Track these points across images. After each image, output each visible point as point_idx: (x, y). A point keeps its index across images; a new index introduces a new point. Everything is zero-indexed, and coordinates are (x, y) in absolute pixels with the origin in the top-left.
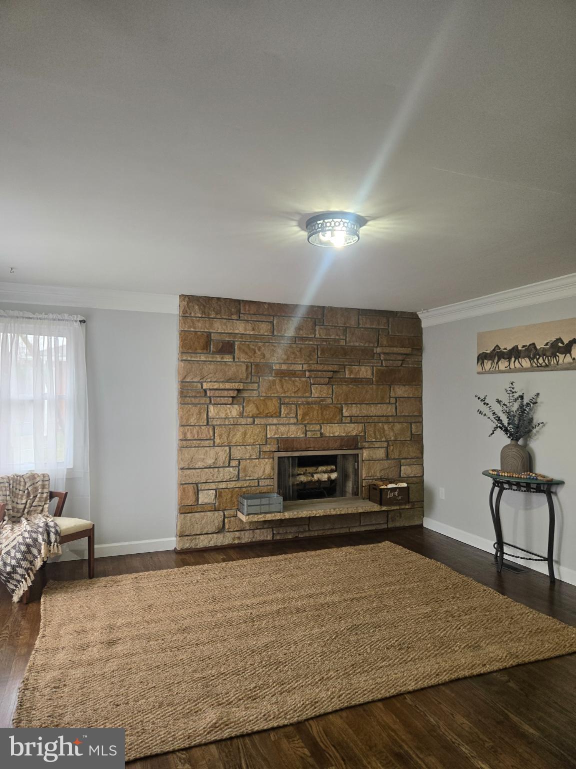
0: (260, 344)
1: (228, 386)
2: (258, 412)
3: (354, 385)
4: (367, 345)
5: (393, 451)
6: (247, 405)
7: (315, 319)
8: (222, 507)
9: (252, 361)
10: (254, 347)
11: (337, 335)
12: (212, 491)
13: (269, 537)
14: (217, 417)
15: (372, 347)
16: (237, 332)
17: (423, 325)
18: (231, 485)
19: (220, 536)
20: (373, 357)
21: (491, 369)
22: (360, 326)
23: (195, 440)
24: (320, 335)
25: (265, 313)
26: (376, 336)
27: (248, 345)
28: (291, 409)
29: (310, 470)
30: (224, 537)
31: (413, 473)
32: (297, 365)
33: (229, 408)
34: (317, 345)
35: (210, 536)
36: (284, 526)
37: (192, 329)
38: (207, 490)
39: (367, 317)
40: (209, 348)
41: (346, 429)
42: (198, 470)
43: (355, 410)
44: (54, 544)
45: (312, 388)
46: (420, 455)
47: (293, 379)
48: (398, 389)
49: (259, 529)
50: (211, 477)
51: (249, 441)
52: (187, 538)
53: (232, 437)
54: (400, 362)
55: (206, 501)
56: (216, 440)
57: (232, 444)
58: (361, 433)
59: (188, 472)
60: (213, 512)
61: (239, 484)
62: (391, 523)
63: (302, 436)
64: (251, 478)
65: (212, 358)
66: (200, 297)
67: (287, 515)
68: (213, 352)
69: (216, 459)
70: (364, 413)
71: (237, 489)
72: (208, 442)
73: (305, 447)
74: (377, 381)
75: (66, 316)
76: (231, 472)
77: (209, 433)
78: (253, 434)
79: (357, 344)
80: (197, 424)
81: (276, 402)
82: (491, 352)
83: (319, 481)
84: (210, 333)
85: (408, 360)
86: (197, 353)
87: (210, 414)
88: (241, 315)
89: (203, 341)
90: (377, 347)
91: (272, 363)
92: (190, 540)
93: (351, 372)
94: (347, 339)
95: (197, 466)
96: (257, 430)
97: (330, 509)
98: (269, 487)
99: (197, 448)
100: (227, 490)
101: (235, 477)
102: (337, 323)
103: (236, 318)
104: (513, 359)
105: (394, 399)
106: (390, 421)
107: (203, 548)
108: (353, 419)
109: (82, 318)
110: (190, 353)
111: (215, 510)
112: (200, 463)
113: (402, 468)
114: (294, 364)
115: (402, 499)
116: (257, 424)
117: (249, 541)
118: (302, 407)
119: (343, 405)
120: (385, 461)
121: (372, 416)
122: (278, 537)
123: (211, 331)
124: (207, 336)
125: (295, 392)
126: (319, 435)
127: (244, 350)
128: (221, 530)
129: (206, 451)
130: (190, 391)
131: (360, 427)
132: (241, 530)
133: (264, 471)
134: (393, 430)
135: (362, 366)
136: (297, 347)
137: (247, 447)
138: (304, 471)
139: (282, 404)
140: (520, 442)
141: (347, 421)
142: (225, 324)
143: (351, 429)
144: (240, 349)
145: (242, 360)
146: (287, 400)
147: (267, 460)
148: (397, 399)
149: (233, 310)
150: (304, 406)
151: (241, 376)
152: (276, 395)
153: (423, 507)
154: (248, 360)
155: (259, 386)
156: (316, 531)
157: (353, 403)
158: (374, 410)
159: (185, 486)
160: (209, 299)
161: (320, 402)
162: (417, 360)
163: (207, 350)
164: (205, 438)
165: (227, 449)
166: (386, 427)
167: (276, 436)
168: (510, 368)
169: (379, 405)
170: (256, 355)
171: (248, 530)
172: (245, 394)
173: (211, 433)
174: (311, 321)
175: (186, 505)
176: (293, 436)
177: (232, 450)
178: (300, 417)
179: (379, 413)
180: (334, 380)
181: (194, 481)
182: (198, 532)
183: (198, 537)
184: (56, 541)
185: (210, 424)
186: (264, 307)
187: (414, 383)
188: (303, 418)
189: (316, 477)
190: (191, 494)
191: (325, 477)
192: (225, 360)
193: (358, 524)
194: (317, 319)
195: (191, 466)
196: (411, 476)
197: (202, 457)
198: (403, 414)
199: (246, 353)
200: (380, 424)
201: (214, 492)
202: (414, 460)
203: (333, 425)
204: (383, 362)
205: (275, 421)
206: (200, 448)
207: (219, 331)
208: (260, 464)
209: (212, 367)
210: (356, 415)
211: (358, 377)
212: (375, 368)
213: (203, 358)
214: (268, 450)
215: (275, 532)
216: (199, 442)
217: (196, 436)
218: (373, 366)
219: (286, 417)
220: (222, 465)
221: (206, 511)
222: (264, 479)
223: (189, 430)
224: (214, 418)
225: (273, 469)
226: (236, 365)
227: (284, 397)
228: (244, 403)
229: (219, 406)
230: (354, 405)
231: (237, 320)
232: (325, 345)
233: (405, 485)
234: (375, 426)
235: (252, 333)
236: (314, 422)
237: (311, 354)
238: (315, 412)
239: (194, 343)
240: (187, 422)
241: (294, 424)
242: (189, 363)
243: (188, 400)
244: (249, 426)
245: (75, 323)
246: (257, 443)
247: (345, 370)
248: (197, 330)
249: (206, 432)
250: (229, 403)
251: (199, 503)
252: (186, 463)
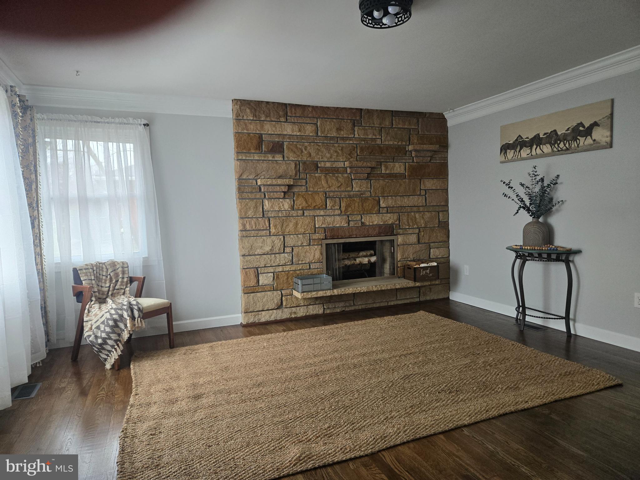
0: (306, 144)
1: (280, 181)
2: (307, 205)
3: (389, 180)
4: (400, 143)
5: (423, 236)
6: (297, 200)
7: (354, 120)
8: (280, 287)
9: (300, 159)
10: (300, 147)
11: (374, 135)
12: (270, 274)
13: (321, 312)
14: (272, 210)
15: (404, 145)
16: (285, 133)
17: (449, 124)
18: (287, 268)
19: (279, 311)
20: (406, 154)
21: (514, 157)
22: (394, 126)
23: (253, 230)
24: (359, 135)
25: (310, 115)
26: (407, 136)
27: (296, 145)
28: (335, 202)
29: (352, 255)
30: (282, 312)
31: (441, 254)
32: (339, 163)
33: (282, 202)
34: (356, 144)
35: (271, 311)
36: (333, 302)
37: (245, 131)
38: (266, 273)
39: (399, 118)
40: (261, 148)
41: (383, 218)
42: (258, 256)
43: (390, 202)
44: (138, 319)
45: (353, 183)
46: (446, 239)
47: (336, 175)
48: (427, 183)
49: (311, 305)
50: (269, 262)
51: (300, 231)
52: (251, 314)
53: (286, 228)
54: (429, 159)
55: (266, 282)
56: (271, 230)
57: (286, 233)
58: (396, 221)
59: (249, 258)
60: (272, 292)
61: (293, 268)
62: (423, 297)
63: (345, 225)
64: (304, 262)
65: (265, 157)
66: (251, 101)
67: (336, 292)
68: (265, 151)
69: (273, 247)
70: (399, 204)
71: (291, 272)
72: (265, 232)
73: (349, 235)
74: (409, 176)
75: (131, 120)
76: (285, 258)
77: (265, 224)
78: (304, 223)
79: (391, 143)
80: (254, 217)
81: (323, 196)
82: (514, 142)
83: (361, 264)
84: (261, 135)
85: (436, 156)
86: (250, 153)
87: (265, 208)
88: (288, 118)
89: (255, 142)
90: (409, 145)
91: (318, 161)
92: (254, 315)
93: (387, 168)
94: (383, 139)
95: (256, 253)
96: (307, 220)
97: (372, 286)
98: (319, 269)
99: (255, 238)
100: (283, 273)
101: (290, 261)
102: (374, 124)
103: (284, 120)
104: (535, 146)
105: (424, 192)
106: (421, 210)
107: (265, 322)
108: (389, 209)
109: (146, 122)
110: (245, 153)
111: (274, 290)
112: (258, 250)
113: (432, 250)
114: (336, 161)
115: (433, 276)
116: (307, 216)
117: (304, 315)
118: (345, 199)
119: (380, 198)
120: (417, 245)
121: (406, 207)
122: (328, 311)
123: (262, 132)
124: (259, 137)
125: (338, 187)
126: (360, 225)
127: (292, 150)
128: (280, 306)
129: (264, 240)
130: (246, 187)
131: (396, 216)
132: (297, 306)
133: (314, 256)
134: (423, 218)
135: (396, 162)
136: (339, 146)
137: (299, 236)
138: (348, 256)
139: (327, 198)
140: (541, 220)
141: (384, 212)
142: (274, 126)
143: (388, 218)
144: (288, 148)
145: (291, 158)
146: (332, 194)
147: (316, 247)
148: (427, 191)
149: (281, 113)
150: (346, 199)
151: (291, 174)
152: (322, 190)
153: (449, 283)
154: (296, 159)
155: (306, 182)
156: (360, 305)
157: (388, 195)
158: (407, 201)
159: (247, 270)
160: (259, 103)
161: (360, 195)
162: (443, 156)
163: (259, 150)
164: (262, 229)
165: (282, 237)
166: (417, 215)
167: (323, 226)
168: (532, 155)
169: (411, 197)
170: (303, 154)
171: (302, 306)
172: (296, 190)
173: (267, 225)
174: (351, 122)
175: (249, 286)
176: (338, 225)
177: (285, 239)
178: (343, 209)
179: (411, 204)
180: (372, 175)
181: (255, 265)
182: (261, 309)
183: (260, 313)
184: (139, 317)
185: (265, 216)
186: (309, 110)
187: (441, 177)
188: (346, 209)
189: (358, 261)
190: (252, 277)
191: (365, 260)
192: (276, 159)
193: (395, 299)
194: (355, 120)
195: (251, 253)
196: (439, 257)
197: (261, 245)
198: (432, 204)
199: (295, 153)
200: (413, 214)
201: (272, 274)
202: (442, 244)
203: (372, 215)
204: (414, 158)
205: (322, 213)
206: (258, 237)
207: (269, 133)
208: (310, 250)
209: (265, 165)
210: (391, 206)
211: (393, 172)
212: (407, 163)
213: (256, 158)
214: (317, 238)
215: (325, 307)
216: (257, 232)
217: (254, 227)
218: (405, 163)
219: (331, 209)
220: (277, 252)
221: (266, 291)
222: (315, 263)
223: (248, 222)
224: (268, 211)
225: (322, 254)
226: (286, 163)
227: (329, 191)
228: (294, 197)
229: (273, 200)
230: (390, 197)
231: (285, 122)
232: (363, 144)
233: (435, 264)
234: (408, 215)
235: (298, 134)
236: (355, 213)
237: (351, 152)
238: (356, 204)
239: (247, 144)
240: (245, 215)
241: (339, 215)
242: (244, 162)
243: (245, 195)
244: (299, 217)
245: (139, 126)
246: (307, 232)
247: (381, 166)
248: (250, 132)
249: (264, 223)
250: (281, 197)
251: (260, 285)
252: (247, 251)
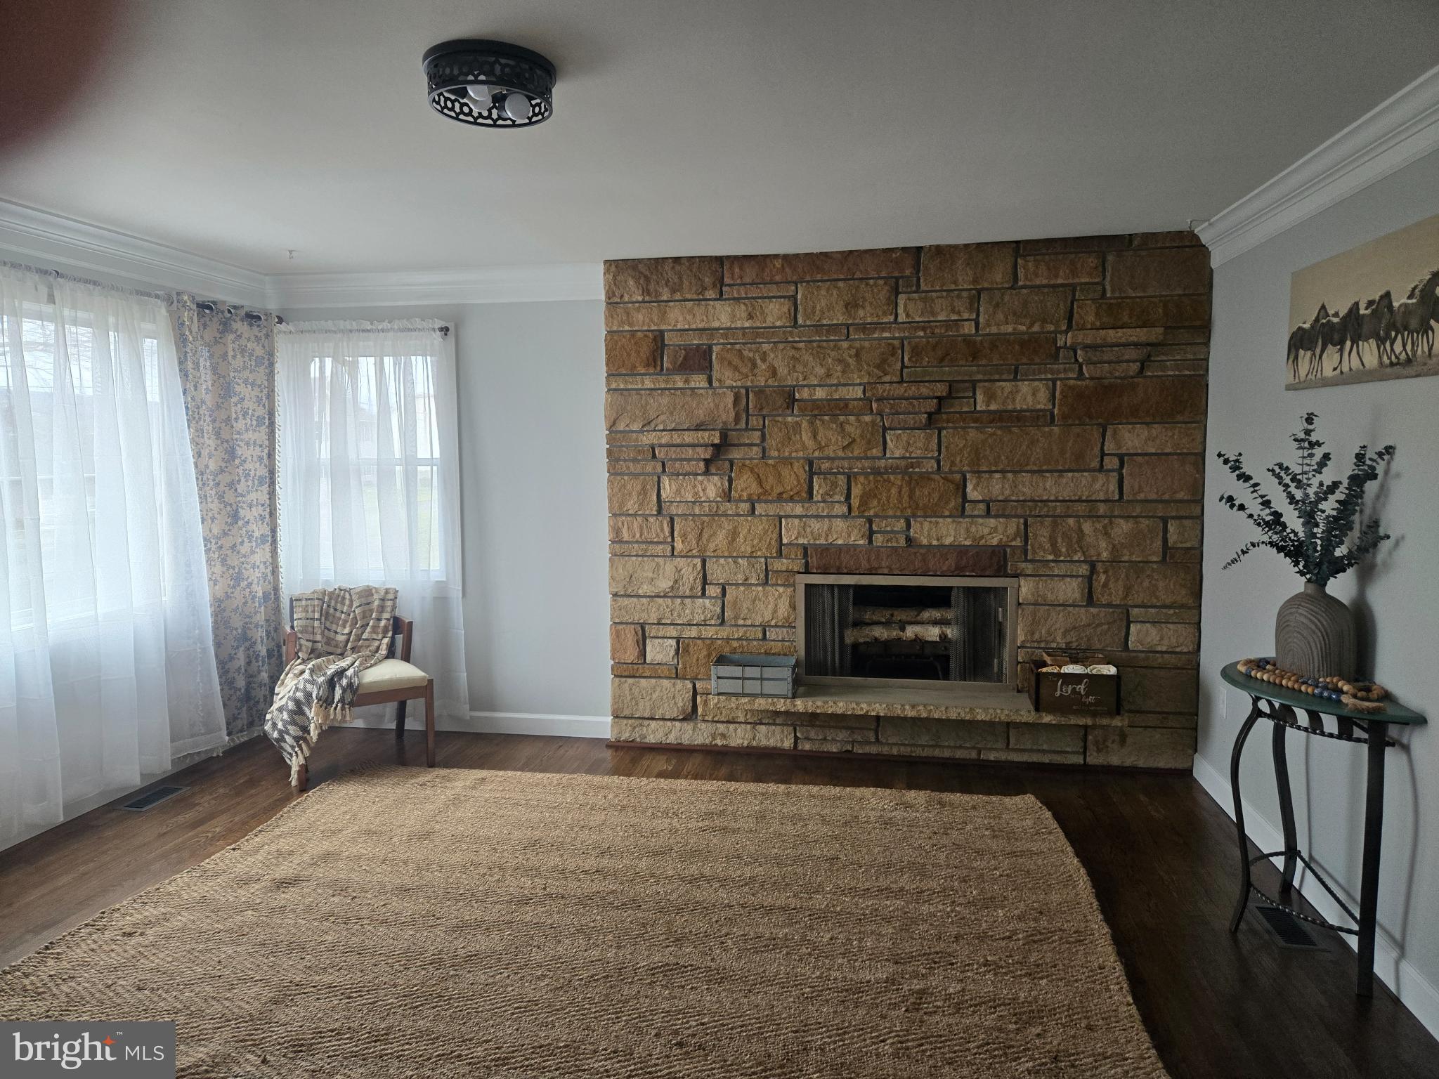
0: (766, 347)
1: (688, 437)
2: (760, 490)
3: (999, 428)
4: (1036, 328)
5: (1105, 585)
6: (738, 477)
7: (897, 279)
8: (690, 672)
9: (749, 384)
10: (751, 355)
11: (953, 311)
12: (670, 640)
13: (788, 743)
14: (678, 499)
15: (1051, 332)
16: (716, 324)
17: (1215, 263)
18: (709, 632)
19: (688, 727)
20: (1055, 357)
21: (1310, 376)
22: (1020, 283)
23: (637, 542)
24: (908, 316)
25: (778, 278)
26: (1062, 306)
27: (740, 351)
28: (834, 485)
29: (900, 615)
30: (694, 730)
31: (1166, 642)
32: (851, 388)
33: (701, 483)
34: (902, 339)
35: (669, 723)
36: (820, 726)
37: (627, 328)
38: (660, 638)
39: (1038, 257)
40: (659, 363)
41: (973, 529)
42: (644, 600)
43: (997, 487)
45: (888, 438)
47: (842, 418)
48: (1127, 435)
49: (763, 724)
50: (668, 614)
51: (743, 549)
52: (625, 721)
53: (708, 541)
54: (1135, 367)
55: (659, 658)
56: (676, 544)
57: (708, 554)
58: (1014, 539)
59: (626, 601)
60: (673, 681)
61: (724, 632)
62: (1095, 754)
63: (861, 542)
64: (749, 622)
65: (667, 382)
66: (640, 261)
68: (668, 370)
69: (676, 581)
70: (1024, 494)
71: (719, 642)
72: (661, 547)
73: (868, 566)
74: (1064, 417)
75: (418, 323)
76: (706, 607)
77: (662, 530)
78: (753, 533)
79: (1010, 329)
80: (639, 513)
81: (801, 470)
82: (1312, 327)
83: (917, 640)
84: (662, 332)
85: (1165, 358)
86: (636, 375)
87: (664, 495)
88: (724, 289)
89: (645, 350)
90: (1066, 332)
91: (794, 387)
92: (631, 726)
93: (990, 397)
94: (981, 320)
95: (641, 592)
96: (759, 526)
97: (903, 705)
98: (787, 644)
99: (640, 559)
100: (699, 642)
101: (715, 618)
102: (955, 283)
103: (713, 296)
104: (1348, 343)
105: (1116, 461)
106: (1101, 512)
107: (655, 744)
108: (990, 508)
109: (443, 324)
110: (625, 375)
111: (677, 677)
112: (646, 587)
113: (1133, 628)
114: (845, 385)
115: (1097, 703)
116: (761, 515)
117: (745, 745)
118: (862, 479)
119: (968, 476)
120: (1083, 610)
121: (1048, 501)
122: (807, 746)
123: (663, 327)
124: (655, 339)
125: (844, 448)
126: (903, 542)
127: (730, 363)
128: (691, 715)
129: (658, 564)
130: (624, 449)
131: (1013, 526)
132: (728, 722)
133: (775, 611)
134: (1106, 534)
135: (1025, 380)
136: (850, 347)
137: (740, 560)
138: (888, 616)
139: (815, 473)
141: (976, 513)
142: (690, 311)
143: (986, 531)
144: (721, 359)
145: (729, 382)
146: (826, 466)
147: (781, 589)
148: (1126, 458)
149: (707, 280)
150: (866, 478)
151: (724, 417)
152: (801, 454)
153: (1196, 729)
154: (739, 384)
155: (763, 436)
156: (893, 745)
157: (993, 469)
158: (1049, 487)
159: (621, 627)
160: (658, 262)
161: (907, 467)
162: (1190, 356)
163: (655, 367)
164: (655, 540)
165: (698, 562)
166: (1087, 527)
167: (801, 541)
168: (1342, 372)
169: (1070, 475)
170: (756, 371)
171: (741, 723)
172: (736, 454)
173: (667, 530)
174: (885, 283)
175: (623, 661)
176: (840, 542)
177: (707, 565)
178: (855, 502)
179: (1066, 494)
180: (944, 416)
181: (636, 618)
182: (647, 715)
183: (646, 723)
185: (664, 512)
186: (774, 265)
187: (1179, 418)
188: (864, 503)
189: (910, 632)
190: (629, 643)
191: (933, 633)
192: (692, 385)
193: (1000, 745)
194: (902, 277)
195: (630, 590)
196: (1159, 648)
197: (650, 575)
198: (1141, 496)
199: (736, 369)
200: (1071, 521)
201: (673, 642)
202: (1171, 612)
203: (941, 520)
204: (1084, 367)
205: (799, 510)
206: (645, 559)
207: (679, 327)
208: (766, 595)
209: (665, 400)
210: (1000, 498)
211: (1010, 408)
212: (1058, 383)
213: (648, 384)
214: (784, 569)
215: (798, 735)
216: (644, 546)
217: (638, 535)
218: (1054, 381)
219: (824, 501)
220: (688, 593)
221: (660, 677)
222: (776, 626)
223: (625, 524)
224: (672, 502)
225: (793, 607)
226: (714, 394)
227: (819, 458)
228: (731, 471)
229: (681, 477)
230: (997, 475)
231: (718, 300)
232: (922, 337)
233: (1112, 670)
234: (1055, 525)
235: (747, 325)
236: (891, 513)
237: (884, 361)
238: (894, 491)
239: (629, 355)
240: (620, 508)
241: (843, 517)
242: (622, 394)
243: (622, 466)
244: (742, 518)
245: (433, 333)
246: (759, 553)
247: (974, 394)
248: (637, 328)
249: (658, 528)
250: (699, 472)
251: (648, 661)
252: (621, 586)
